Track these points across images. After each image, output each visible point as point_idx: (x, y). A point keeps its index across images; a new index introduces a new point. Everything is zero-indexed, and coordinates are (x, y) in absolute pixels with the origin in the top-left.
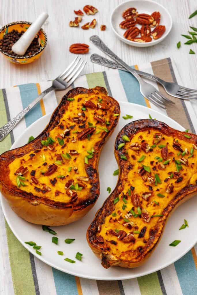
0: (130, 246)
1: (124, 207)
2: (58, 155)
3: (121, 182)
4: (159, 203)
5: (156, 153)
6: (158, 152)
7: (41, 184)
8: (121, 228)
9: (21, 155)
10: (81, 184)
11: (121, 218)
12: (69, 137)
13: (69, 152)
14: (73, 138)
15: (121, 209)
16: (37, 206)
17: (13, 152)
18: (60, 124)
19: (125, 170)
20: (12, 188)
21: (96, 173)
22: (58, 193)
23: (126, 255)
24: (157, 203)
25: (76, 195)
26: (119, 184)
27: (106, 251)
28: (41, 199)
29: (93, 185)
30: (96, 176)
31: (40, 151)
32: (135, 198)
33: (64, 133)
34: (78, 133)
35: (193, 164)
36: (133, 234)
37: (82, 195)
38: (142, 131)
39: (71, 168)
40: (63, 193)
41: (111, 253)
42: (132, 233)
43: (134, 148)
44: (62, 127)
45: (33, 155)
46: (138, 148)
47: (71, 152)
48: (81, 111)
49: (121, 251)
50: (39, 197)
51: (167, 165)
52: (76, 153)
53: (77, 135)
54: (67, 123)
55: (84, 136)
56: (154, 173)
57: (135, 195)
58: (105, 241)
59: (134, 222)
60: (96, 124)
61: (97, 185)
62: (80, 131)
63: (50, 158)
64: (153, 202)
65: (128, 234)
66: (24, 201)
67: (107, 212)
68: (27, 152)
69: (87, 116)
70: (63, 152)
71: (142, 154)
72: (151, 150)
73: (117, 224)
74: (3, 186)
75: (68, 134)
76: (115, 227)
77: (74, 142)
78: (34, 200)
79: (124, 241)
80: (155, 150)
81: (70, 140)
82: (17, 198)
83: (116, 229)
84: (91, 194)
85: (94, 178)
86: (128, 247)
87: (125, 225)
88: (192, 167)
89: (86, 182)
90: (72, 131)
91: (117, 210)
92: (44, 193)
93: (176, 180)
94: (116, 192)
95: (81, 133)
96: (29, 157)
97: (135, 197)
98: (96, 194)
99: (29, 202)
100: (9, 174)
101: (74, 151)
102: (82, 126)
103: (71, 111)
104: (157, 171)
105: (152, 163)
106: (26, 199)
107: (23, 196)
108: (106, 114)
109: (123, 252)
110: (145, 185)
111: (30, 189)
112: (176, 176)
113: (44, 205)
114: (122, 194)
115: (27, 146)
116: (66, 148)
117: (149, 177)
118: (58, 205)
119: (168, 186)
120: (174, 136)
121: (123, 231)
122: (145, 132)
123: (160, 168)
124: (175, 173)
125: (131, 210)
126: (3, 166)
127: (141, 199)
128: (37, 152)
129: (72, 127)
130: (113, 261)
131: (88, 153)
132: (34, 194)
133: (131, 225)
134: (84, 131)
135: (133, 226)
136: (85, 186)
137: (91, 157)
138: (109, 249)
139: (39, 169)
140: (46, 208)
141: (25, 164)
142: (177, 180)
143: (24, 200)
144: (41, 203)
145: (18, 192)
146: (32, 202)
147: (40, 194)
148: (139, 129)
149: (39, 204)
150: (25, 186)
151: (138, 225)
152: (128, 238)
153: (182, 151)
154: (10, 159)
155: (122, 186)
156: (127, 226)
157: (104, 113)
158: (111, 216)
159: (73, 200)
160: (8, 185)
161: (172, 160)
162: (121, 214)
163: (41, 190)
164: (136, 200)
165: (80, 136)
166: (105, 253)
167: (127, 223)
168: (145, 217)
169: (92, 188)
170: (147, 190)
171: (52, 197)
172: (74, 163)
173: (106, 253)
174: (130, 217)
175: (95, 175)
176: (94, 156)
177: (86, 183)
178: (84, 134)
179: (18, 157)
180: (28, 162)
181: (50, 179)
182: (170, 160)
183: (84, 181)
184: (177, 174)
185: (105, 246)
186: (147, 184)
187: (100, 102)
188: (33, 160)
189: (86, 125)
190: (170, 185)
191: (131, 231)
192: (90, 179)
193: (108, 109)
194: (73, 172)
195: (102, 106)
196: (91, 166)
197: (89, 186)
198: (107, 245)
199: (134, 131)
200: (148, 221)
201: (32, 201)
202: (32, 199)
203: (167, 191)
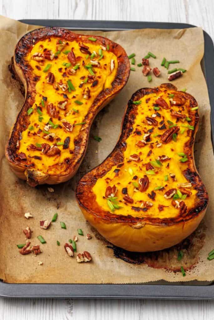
0: (56, 158)
1: (41, 119)
2: (146, 164)
3: (30, 95)
4: (78, 111)
5: (62, 60)
6: (64, 58)
7: (138, 201)
8: (42, 142)
9: (103, 174)
10: (185, 192)
11: (40, 131)
12: (151, 142)
13: (159, 159)
14: (157, 142)
15: (37, 122)
16: (142, 229)
17: (93, 173)
18: (134, 130)
19: (32, 82)
20: (105, 215)
21: (197, 176)
22: (161, 208)
23: (54, 169)
24: (76, 111)
25: (184, 205)
26: (28, 96)
27: (31, 167)
28: (144, 219)
29: (199, 190)
30: (199, 179)
31: (123, 164)
32: (51, 109)
33: (145, 139)
34: (159, 136)
35: (106, 65)
36: (57, 146)
37: (190, 204)
38: (42, 41)
39: (167, 176)
40: (168, 206)
41: (37, 169)
42: (55, 145)
43: (37, 58)
44: (138, 133)
45: (117, 171)
46: (41, 58)
47: (161, 159)
48: (154, 111)
49: (48, 166)
50: (141, 218)
51: (78, 70)
52: (167, 159)
53: (160, 139)
54: (143, 128)
55: (169, 138)
56: (65, 80)
57: (51, 105)
58: (28, 158)
59: (55, 134)
60: (177, 122)
61: (203, 189)
62: (161, 133)
63: (139, 169)
64: (71, 111)
65: (52, 146)
66: (125, 227)
67: (22, 127)
68: (109, 169)
69: (163, 115)
70: (150, 160)
71: (47, 63)
72: (56, 58)
73: (36, 137)
74: (94, 215)
75: (148, 139)
76: (35, 141)
77: (160, 147)
78: (137, 222)
79: (48, 155)
80: (60, 57)
81: (154, 145)
82: (115, 225)
83: (37, 143)
84: (199, 200)
85: (198, 182)
86: (54, 160)
87: (46, 137)
88: (105, 69)
89: (189, 188)
90: (152, 135)
91: (34, 123)
92: (146, 211)
93: (91, 84)
94: (27, 105)
95: (164, 134)
96: (114, 174)
97: (51, 106)
98: (205, 199)
99: (131, 226)
100: (95, 199)
101: (164, 156)
102: (161, 127)
103: (143, 114)
104: (68, 77)
105: (60, 70)
106: (127, 223)
107: (122, 221)
108: (183, 110)
109: (50, 167)
110: (59, 94)
111: (126, 211)
112: (90, 79)
113: (151, 225)
114: (35, 106)
115: (106, 162)
116: (152, 154)
117: (60, 84)
118: (167, 222)
119: (84, 91)
120: (77, 41)
121: (45, 144)
122: (45, 41)
123: (70, 73)
124: (89, 77)
125: (49, 122)
126: (87, 192)
127: (57, 109)
128: (120, 166)
129: (151, 131)
130: (41, 176)
131: (180, 156)
132: (133, 216)
133: (53, 136)
134: (167, 132)
135: (55, 137)
136: (190, 193)
137: (185, 160)
138: (33, 165)
139: (129, 185)
140: (154, 229)
141: (111, 184)
142: (93, 84)
143: (124, 225)
144: (146, 224)
145: (114, 218)
146: (134, 226)
147: (141, 214)
148: (37, 40)
149: (143, 226)
150: (119, 208)
151: (60, 136)
152: (53, 150)
153: (90, 54)
154: (93, 182)
155: (32, 99)
156: (48, 139)
157: (181, 109)
158: (27, 130)
159: (183, 211)
160: (99, 213)
161: (81, 65)
162: (39, 127)
163: (141, 209)
164: (52, 110)
165: (165, 138)
166: (30, 169)
167: (48, 135)
168: (67, 127)
169: (198, 193)
170: (62, 99)
171: (156, 214)
172: (168, 170)
173: (32, 170)
174: (49, 128)
175: (197, 178)
176: (188, 157)
177: (189, 190)
178: (169, 136)
179: (101, 177)
180: (114, 179)
181: (147, 194)
182: (80, 64)
183: (187, 188)
184: (91, 78)
185: (29, 163)
186: (60, 92)
187: (172, 97)
188: (120, 175)
189: (167, 125)
190: (86, 90)
191: (54, 143)
192: (192, 184)
193: (184, 104)
194: (171, 180)
195: (176, 101)
196: (189, 169)
197: (194, 192)
198: (30, 161)
199: (32, 42)
200: (71, 130)
201: (134, 224)
202: (134, 222)
203: (85, 97)
